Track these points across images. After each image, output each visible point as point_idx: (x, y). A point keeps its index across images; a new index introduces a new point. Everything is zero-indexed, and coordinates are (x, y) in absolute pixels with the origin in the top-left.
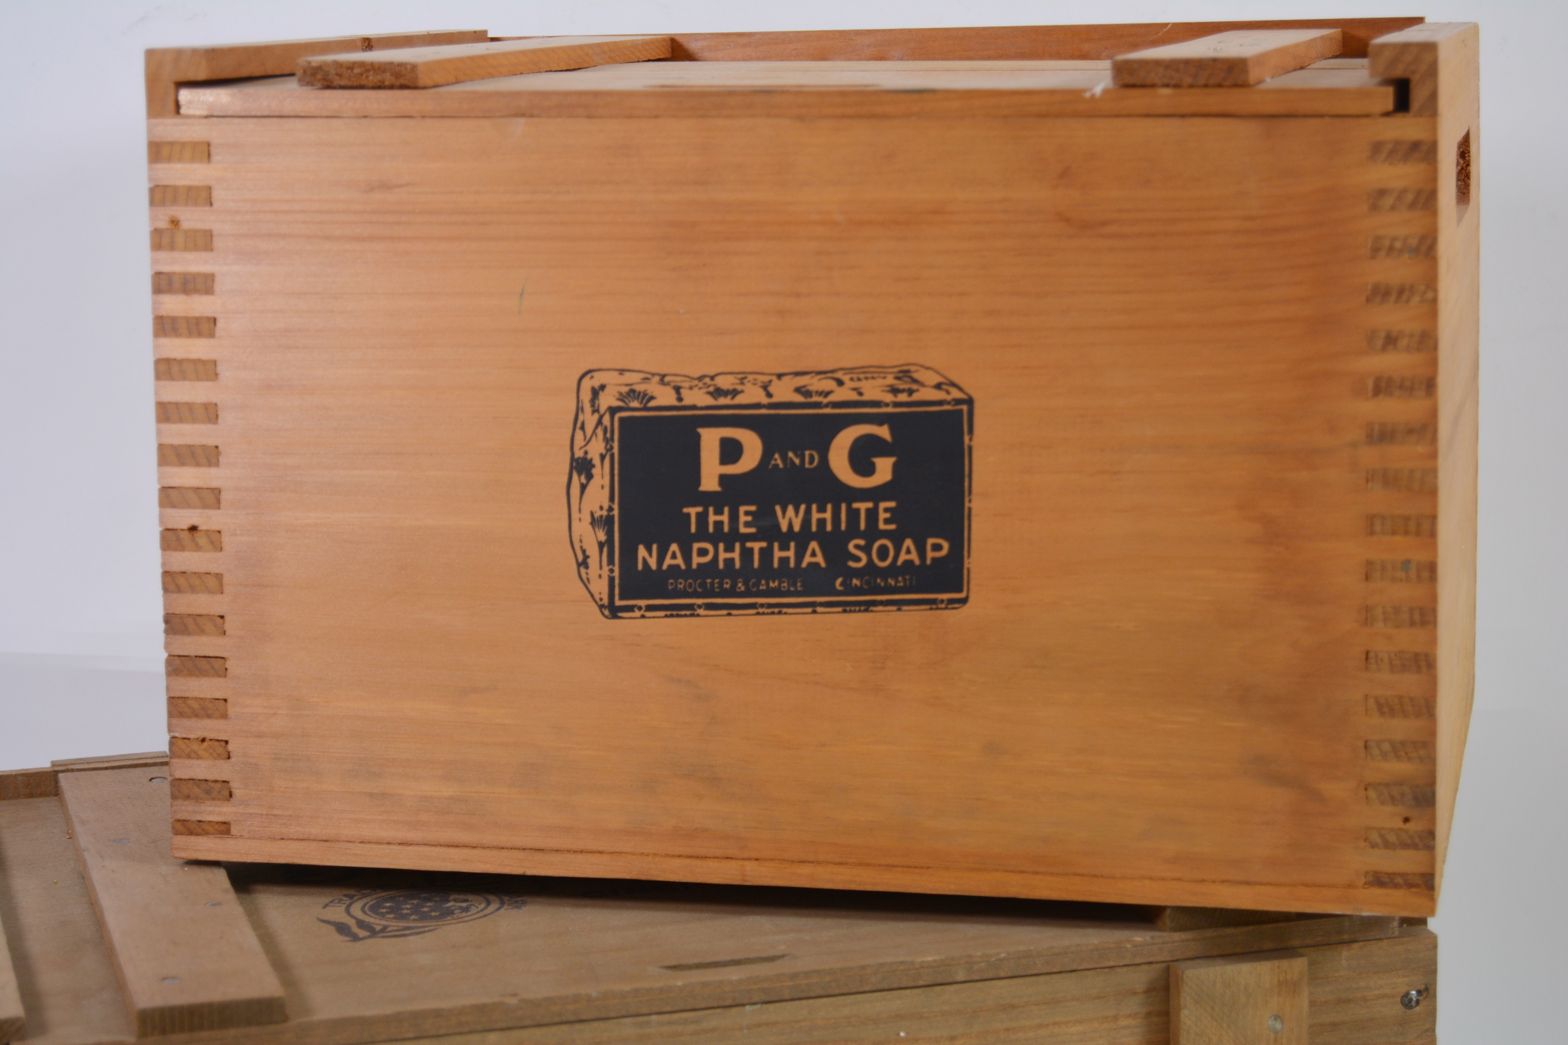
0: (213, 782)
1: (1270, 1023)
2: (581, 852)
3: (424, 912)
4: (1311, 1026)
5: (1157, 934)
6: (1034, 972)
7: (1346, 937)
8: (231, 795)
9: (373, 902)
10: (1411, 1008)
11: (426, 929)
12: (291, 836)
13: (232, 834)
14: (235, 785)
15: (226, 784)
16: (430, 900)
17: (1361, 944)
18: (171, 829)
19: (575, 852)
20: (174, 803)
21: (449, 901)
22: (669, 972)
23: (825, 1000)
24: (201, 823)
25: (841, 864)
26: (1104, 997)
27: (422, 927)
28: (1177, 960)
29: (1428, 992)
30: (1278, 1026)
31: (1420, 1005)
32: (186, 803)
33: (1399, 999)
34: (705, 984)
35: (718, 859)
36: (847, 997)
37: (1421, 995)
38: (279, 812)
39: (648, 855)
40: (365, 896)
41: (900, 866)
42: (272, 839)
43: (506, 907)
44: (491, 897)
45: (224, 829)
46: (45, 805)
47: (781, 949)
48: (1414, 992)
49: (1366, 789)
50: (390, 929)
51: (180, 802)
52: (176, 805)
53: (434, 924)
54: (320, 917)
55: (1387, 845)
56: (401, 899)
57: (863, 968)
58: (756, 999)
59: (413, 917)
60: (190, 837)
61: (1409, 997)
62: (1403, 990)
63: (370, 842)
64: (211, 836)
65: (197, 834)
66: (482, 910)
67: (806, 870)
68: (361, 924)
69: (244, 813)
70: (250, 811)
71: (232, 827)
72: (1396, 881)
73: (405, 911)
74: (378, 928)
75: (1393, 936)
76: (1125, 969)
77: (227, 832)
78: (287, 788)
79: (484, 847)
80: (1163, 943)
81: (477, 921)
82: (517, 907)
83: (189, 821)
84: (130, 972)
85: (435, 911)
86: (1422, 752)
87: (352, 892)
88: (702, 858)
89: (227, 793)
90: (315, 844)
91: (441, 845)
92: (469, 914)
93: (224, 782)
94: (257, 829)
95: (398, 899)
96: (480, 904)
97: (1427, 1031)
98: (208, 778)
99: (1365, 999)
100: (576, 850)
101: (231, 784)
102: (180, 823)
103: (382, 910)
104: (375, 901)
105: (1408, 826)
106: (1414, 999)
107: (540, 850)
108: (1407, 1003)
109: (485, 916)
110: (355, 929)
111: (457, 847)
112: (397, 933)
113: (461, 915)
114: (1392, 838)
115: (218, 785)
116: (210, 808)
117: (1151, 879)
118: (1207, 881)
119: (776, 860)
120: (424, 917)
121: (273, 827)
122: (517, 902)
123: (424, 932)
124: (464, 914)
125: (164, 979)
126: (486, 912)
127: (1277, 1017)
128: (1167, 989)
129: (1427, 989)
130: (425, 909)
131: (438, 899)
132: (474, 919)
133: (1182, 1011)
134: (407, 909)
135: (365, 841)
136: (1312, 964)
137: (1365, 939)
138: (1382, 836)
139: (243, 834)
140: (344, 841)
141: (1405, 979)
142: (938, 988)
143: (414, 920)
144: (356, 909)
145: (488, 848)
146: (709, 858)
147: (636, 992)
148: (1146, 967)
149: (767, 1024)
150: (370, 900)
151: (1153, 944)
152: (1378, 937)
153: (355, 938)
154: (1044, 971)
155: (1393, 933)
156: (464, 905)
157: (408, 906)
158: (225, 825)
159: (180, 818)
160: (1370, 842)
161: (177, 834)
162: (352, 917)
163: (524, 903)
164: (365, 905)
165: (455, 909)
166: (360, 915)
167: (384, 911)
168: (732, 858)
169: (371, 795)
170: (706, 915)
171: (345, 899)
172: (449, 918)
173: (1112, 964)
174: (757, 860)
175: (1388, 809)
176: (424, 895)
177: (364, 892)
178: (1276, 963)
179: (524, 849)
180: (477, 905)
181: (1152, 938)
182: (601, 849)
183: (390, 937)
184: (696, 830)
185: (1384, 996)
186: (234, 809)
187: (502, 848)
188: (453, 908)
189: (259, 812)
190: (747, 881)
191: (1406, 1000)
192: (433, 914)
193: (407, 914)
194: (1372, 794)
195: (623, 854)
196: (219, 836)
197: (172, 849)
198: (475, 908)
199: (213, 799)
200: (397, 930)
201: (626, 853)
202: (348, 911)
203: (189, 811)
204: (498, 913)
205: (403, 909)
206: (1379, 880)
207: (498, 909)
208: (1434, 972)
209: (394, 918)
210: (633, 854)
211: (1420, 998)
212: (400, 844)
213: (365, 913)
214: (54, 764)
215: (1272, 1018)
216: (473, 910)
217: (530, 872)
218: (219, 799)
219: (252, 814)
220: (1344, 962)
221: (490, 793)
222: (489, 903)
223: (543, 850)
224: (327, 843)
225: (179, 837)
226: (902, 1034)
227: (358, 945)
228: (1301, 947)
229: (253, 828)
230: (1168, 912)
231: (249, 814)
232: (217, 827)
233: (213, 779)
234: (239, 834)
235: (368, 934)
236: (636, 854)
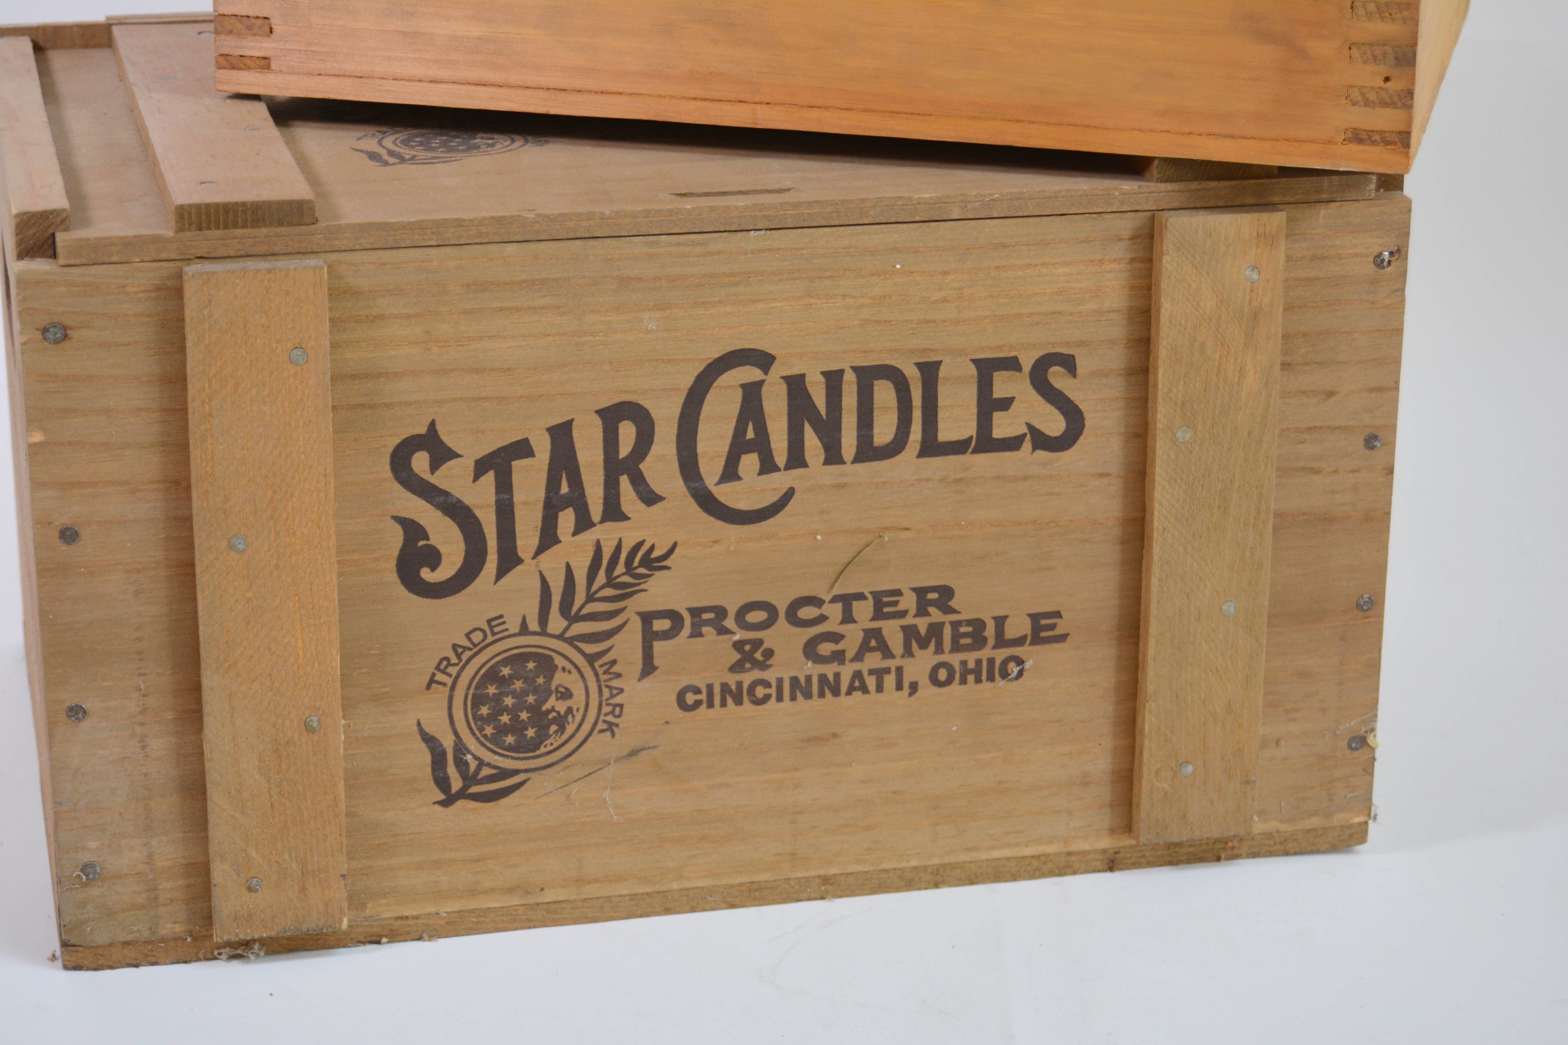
0: (254, 18)
1: (1247, 273)
2: (602, 92)
3: (451, 146)
4: (1286, 280)
5: (1144, 184)
6: (1026, 214)
7: (1324, 196)
8: (271, 32)
9: (404, 137)
10: (1383, 268)
11: (453, 159)
12: (328, 72)
13: (273, 69)
14: (275, 22)
15: (267, 20)
16: (458, 137)
17: (1338, 203)
18: (214, 62)
19: (596, 92)
20: (217, 38)
21: (476, 139)
22: (679, 199)
23: (826, 229)
24: (243, 58)
25: (847, 109)
26: (1091, 241)
27: (449, 157)
28: (1162, 210)
29: (1400, 253)
30: (1255, 276)
31: (1392, 266)
32: (229, 38)
33: (1372, 259)
34: (712, 209)
35: (732, 103)
36: (847, 228)
37: (1393, 256)
38: (316, 48)
39: (665, 97)
40: (397, 132)
41: (904, 113)
42: (310, 74)
43: (529, 144)
44: (515, 137)
45: (264, 64)
46: (100, 55)
47: (788, 184)
48: (1387, 253)
49: (1350, 48)
50: (419, 158)
51: (223, 37)
52: (220, 40)
53: (460, 155)
54: (353, 147)
55: (1367, 103)
56: (431, 135)
57: (863, 201)
58: (760, 226)
59: (442, 149)
60: (232, 71)
61: (1381, 258)
62: (1376, 251)
63: (402, 79)
64: (252, 71)
65: (239, 69)
66: (507, 146)
67: (815, 114)
68: (391, 153)
69: (284, 49)
70: (289, 47)
71: (272, 62)
72: (1374, 138)
73: (434, 145)
74: (407, 157)
75: (1370, 198)
76: (1113, 215)
77: (268, 67)
78: (325, 25)
79: (509, 86)
80: (1149, 193)
81: (501, 154)
82: (540, 145)
83: (231, 55)
84: (169, 176)
85: (462, 145)
86: (1405, 14)
87: (385, 129)
88: (716, 100)
89: (268, 30)
90: (350, 80)
91: (469, 84)
92: (494, 148)
93: (265, 18)
94: (296, 64)
95: (428, 135)
96: (505, 141)
97: (1397, 290)
98: (250, 14)
99: (1339, 257)
100: (597, 91)
101: (272, 21)
102: (223, 57)
103: (412, 144)
104: (406, 136)
105: (1388, 84)
106: (1387, 260)
107: (563, 90)
108: (1379, 262)
109: (509, 151)
110: (386, 157)
111: (485, 85)
112: (424, 161)
113: (486, 150)
114: (1372, 96)
115: (260, 21)
116: (251, 44)
117: (1141, 130)
118: (1194, 134)
119: (786, 104)
120: (451, 150)
121: (311, 63)
122: (540, 141)
123: (451, 161)
124: (490, 149)
125: (202, 183)
126: (510, 148)
127: (1254, 268)
128: (1152, 237)
129: (1399, 251)
130: (453, 144)
131: (466, 136)
132: (499, 153)
133: (1164, 257)
134: (436, 143)
135: (398, 78)
136: (1290, 220)
137: (1343, 199)
138: (1362, 94)
139: (282, 69)
140: (377, 78)
141: (1378, 240)
142: (934, 224)
143: (442, 152)
144: (388, 142)
145: (514, 87)
146: (723, 101)
147: (647, 212)
148: (1133, 214)
149: (770, 250)
150: (403, 135)
151: (1140, 193)
152: (1355, 198)
153: (386, 163)
154: (1035, 214)
155: (1370, 195)
156: (490, 142)
157: (437, 141)
158: (266, 60)
159: (223, 53)
160: (1352, 101)
161: (220, 68)
162: (384, 147)
163: (547, 142)
164: (396, 139)
165: (482, 145)
166: (392, 147)
167: (414, 144)
168: (745, 102)
169: (404, 34)
170: (719, 156)
171: (377, 134)
172: (475, 151)
173: (1099, 210)
174: (768, 104)
175: (1370, 68)
176: (453, 133)
177: (395, 129)
178: (1256, 215)
179: (548, 89)
180: (502, 142)
181: (1139, 187)
182: (620, 90)
183: (418, 164)
184: (711, 73)
185: (1357, 255)
186: (274, 45)
187: (527, 88)
188: (480, 144)
189: (298, 48)
190: (757, 124)
191: (1379, 260)
192: (460, 148)
193: (436, 147)
194: (1355, 52)
195: (642, 96)
196: (259, 70)
197: (215, 82)
198: (500, 144)
199: (255, 35)
200: (425, 159)
201: (644, 95)
202: (380, 143)
203: (232, 45)
204: (521, 149)
205: (432, 143)
206: (1358, 137)
207: (522, 146)
208: (1407, 234)
209: (424, 150)
210: (650, 96)
211: (1392, 259)
212: (430, 82)
213: (396, 145)
214: (108, 18)
215: (1250, 269)
216: (499, 146)
217: (553, 111)
218: (260, 35)
219: (291, 50)
220: (1321, 220)
221: (517, 34)
222: (513, 141)
223: (566, 90)
224: (361, 79)
225: (222, 71)
226: (898, 266)
227: (387, 169)
228: (1281, 204)
229: (292, 64)
230: (1156, 163)
231: (289, 49)
232: (257, 62)
233: (254, 15)
234: (279, 69)
235: (398, 161)
236: (653, 96)
